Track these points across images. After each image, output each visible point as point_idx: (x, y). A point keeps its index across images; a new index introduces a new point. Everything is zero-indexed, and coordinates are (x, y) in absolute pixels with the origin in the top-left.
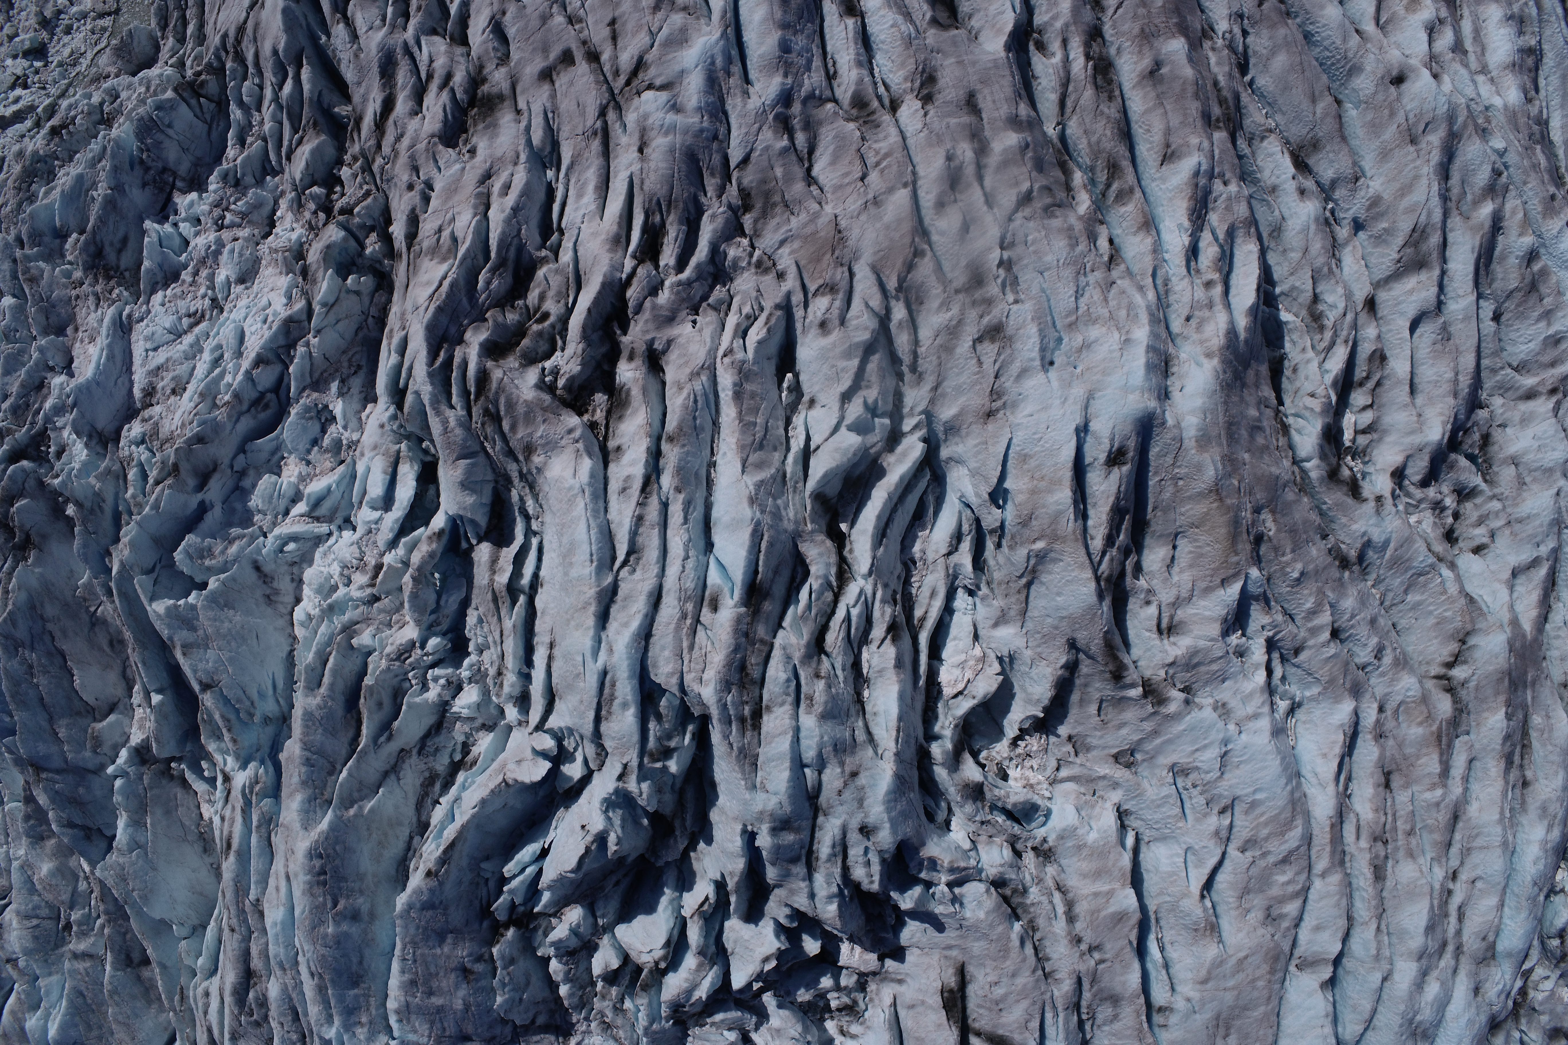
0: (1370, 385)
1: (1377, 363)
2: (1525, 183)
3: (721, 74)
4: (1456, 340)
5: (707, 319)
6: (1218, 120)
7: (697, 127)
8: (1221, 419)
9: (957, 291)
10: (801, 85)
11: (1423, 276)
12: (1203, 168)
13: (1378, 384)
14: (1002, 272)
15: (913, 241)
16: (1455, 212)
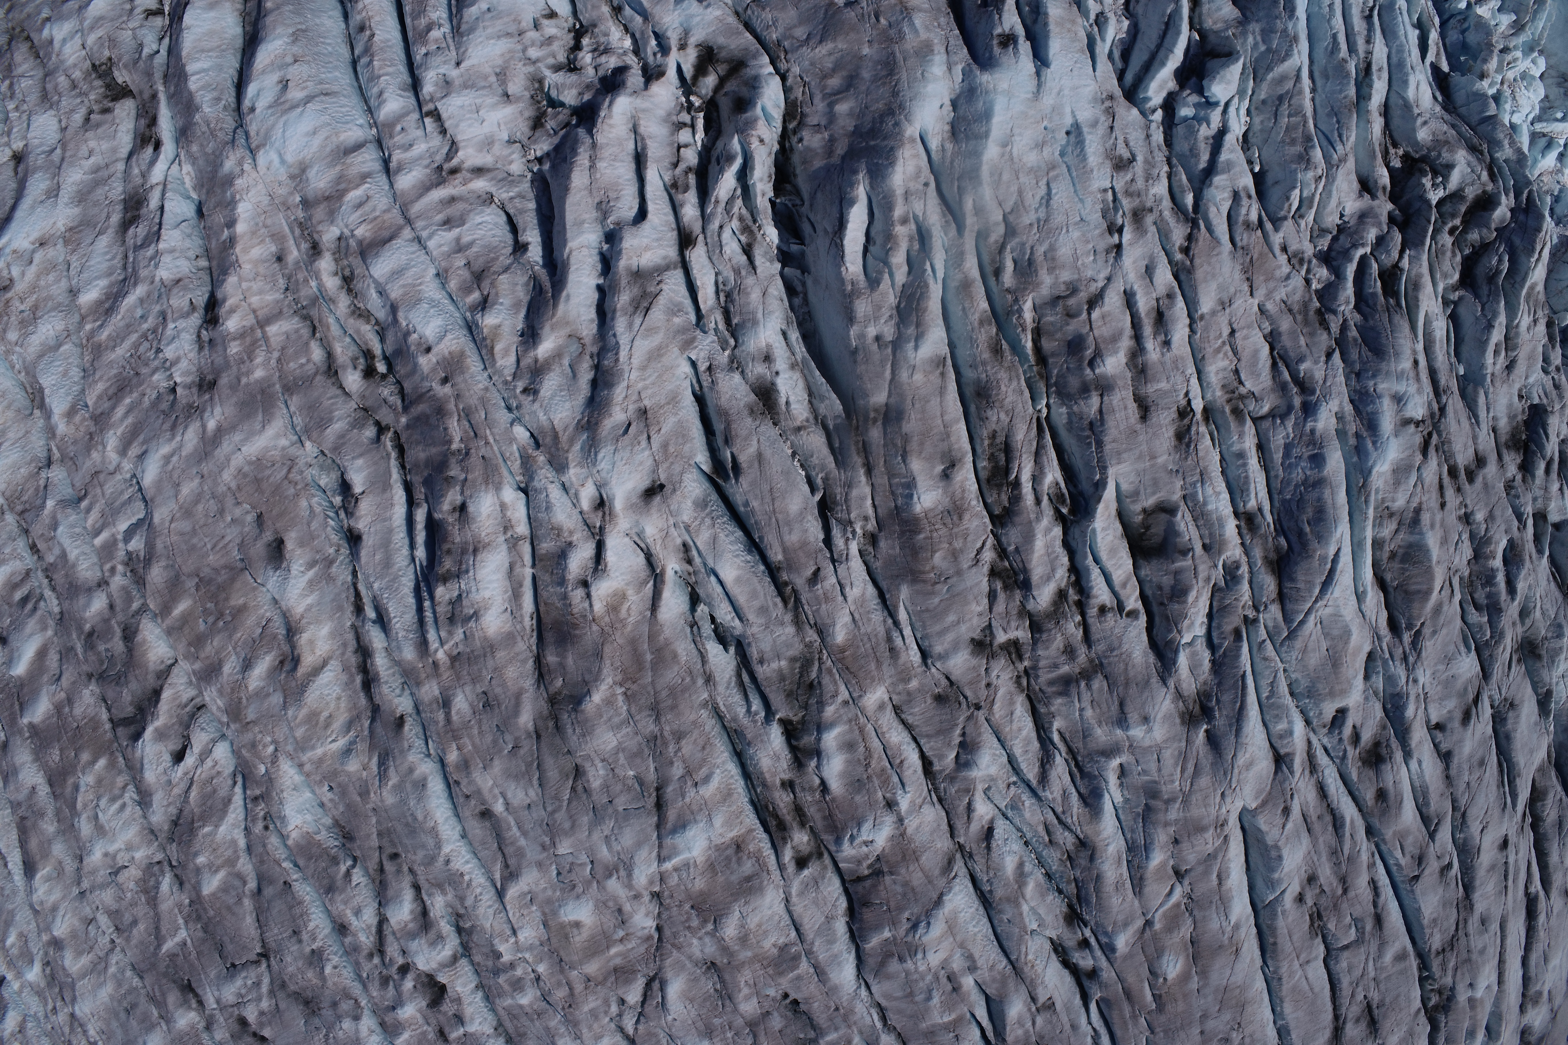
0: (682, 166)
1: (680, 183)
2: (486, 389)
3: (1365, 434)
4: (592, 202)
5: (1332, 220)
6: (875, 421)
7: (1379, 379)
8: (904, 75)
9: (1151, 210)
10: (1296, 424)
11: (634, 263)
12: (912, 344)
13: (675, 165)
14: (1120, 221)
15: (1192, 261)
16: (588, 341)
